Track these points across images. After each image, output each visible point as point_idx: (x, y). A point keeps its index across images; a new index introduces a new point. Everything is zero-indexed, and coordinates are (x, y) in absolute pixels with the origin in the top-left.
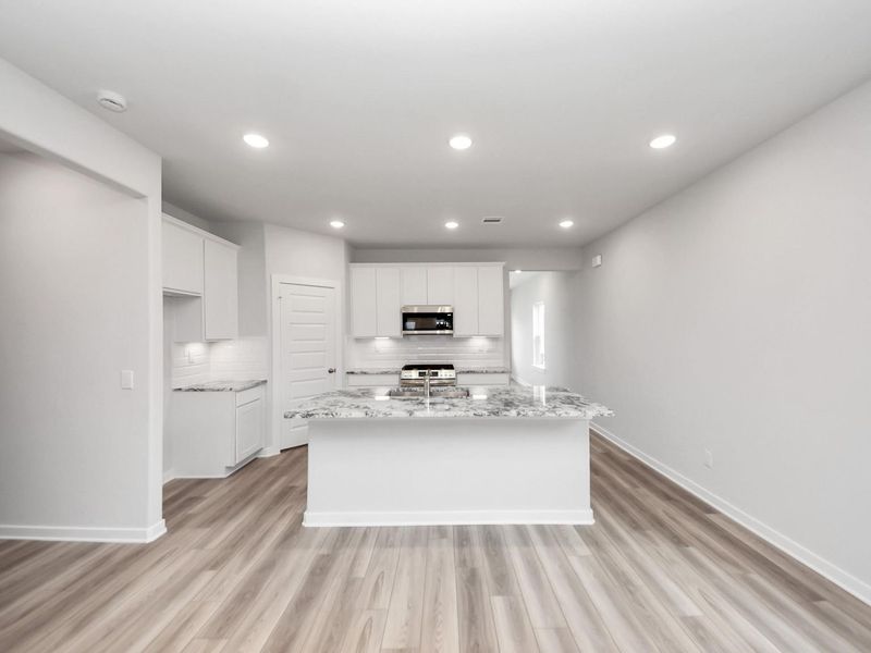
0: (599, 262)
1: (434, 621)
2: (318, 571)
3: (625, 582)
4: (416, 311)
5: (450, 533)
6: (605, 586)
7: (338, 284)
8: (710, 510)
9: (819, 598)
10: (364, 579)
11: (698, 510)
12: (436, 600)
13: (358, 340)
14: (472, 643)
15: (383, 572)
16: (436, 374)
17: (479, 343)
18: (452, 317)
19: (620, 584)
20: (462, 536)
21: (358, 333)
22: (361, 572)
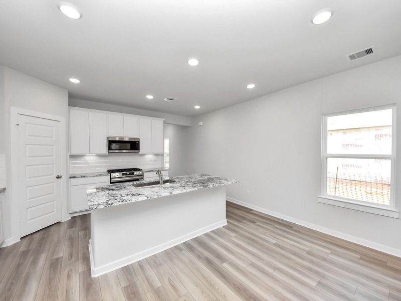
0: (202, 124)
1: (211, 285)
2: (132, 296)
3: (253, 240)
4: (117, 139)
5: (182, 247)
6: (249, 244)
7: (63, 119)
8: (252, 210)
9: (292, 227)
10: (162, 286)
11: (249, 211)
12: (204, 277)
14: (233, 285)
15: (168, 278)
16: (133, 174)
18: (139, 143)
19: (252, 241)
20: (188, 246)
22: (158, 284)
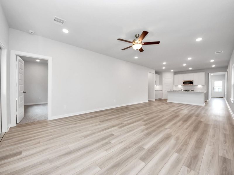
7: (172, 78)
13: (175, 86)
17: (200, 86)
18: (193, 82)
21: (175, 85)
